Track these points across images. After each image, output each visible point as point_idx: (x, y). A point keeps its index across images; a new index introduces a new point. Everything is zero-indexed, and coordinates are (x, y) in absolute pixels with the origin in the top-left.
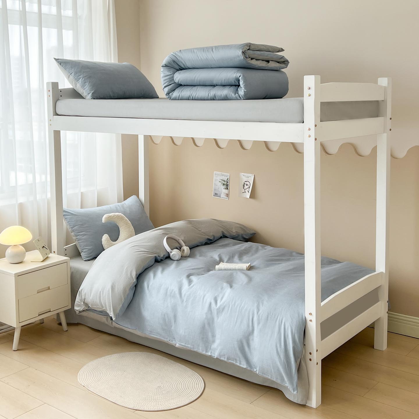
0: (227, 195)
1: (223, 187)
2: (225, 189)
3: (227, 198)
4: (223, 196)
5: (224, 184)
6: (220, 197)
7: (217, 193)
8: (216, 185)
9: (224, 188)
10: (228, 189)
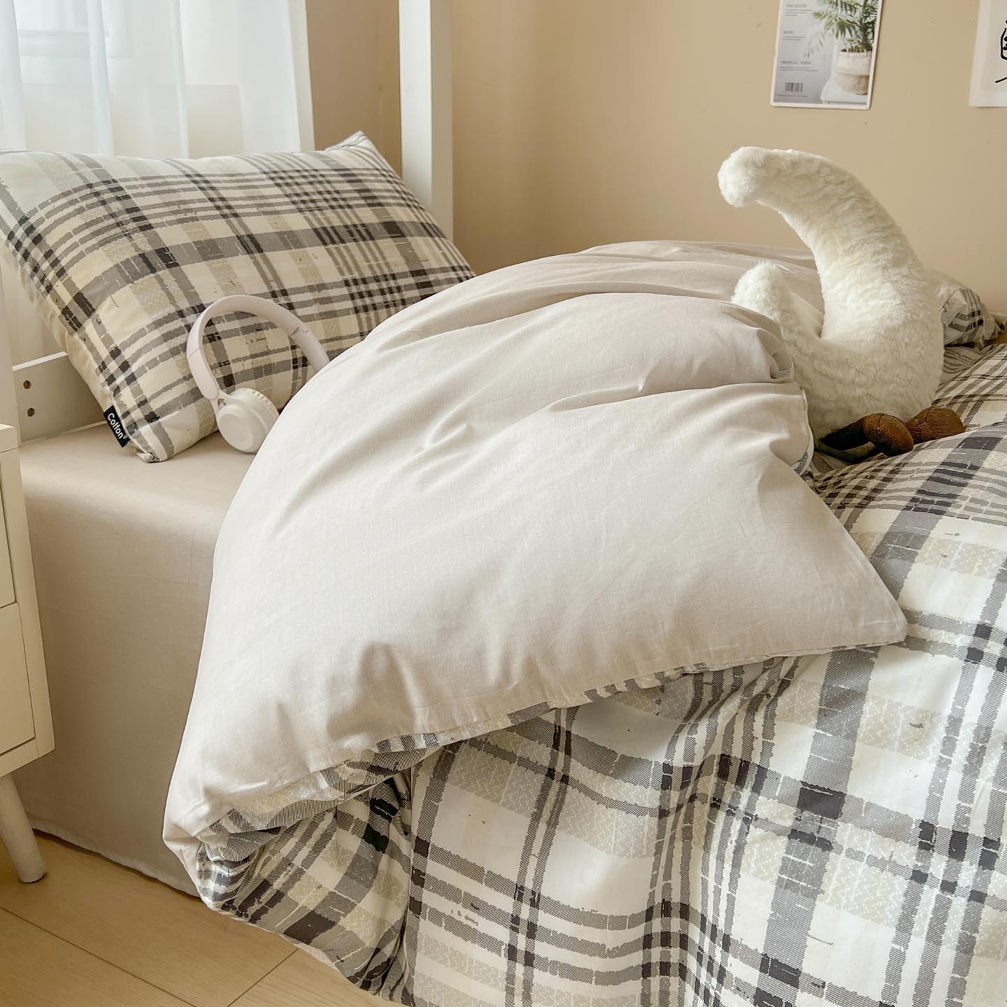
0: (863, 83)
1: (836, 41)
2: (852, 50)
3: (861, 98)
4: (834, 90)
5: (843, 27)
6: (820, 102)
7: (796, 80)
8: (797, 39)
9: (849, 46)
10: (869, 48)
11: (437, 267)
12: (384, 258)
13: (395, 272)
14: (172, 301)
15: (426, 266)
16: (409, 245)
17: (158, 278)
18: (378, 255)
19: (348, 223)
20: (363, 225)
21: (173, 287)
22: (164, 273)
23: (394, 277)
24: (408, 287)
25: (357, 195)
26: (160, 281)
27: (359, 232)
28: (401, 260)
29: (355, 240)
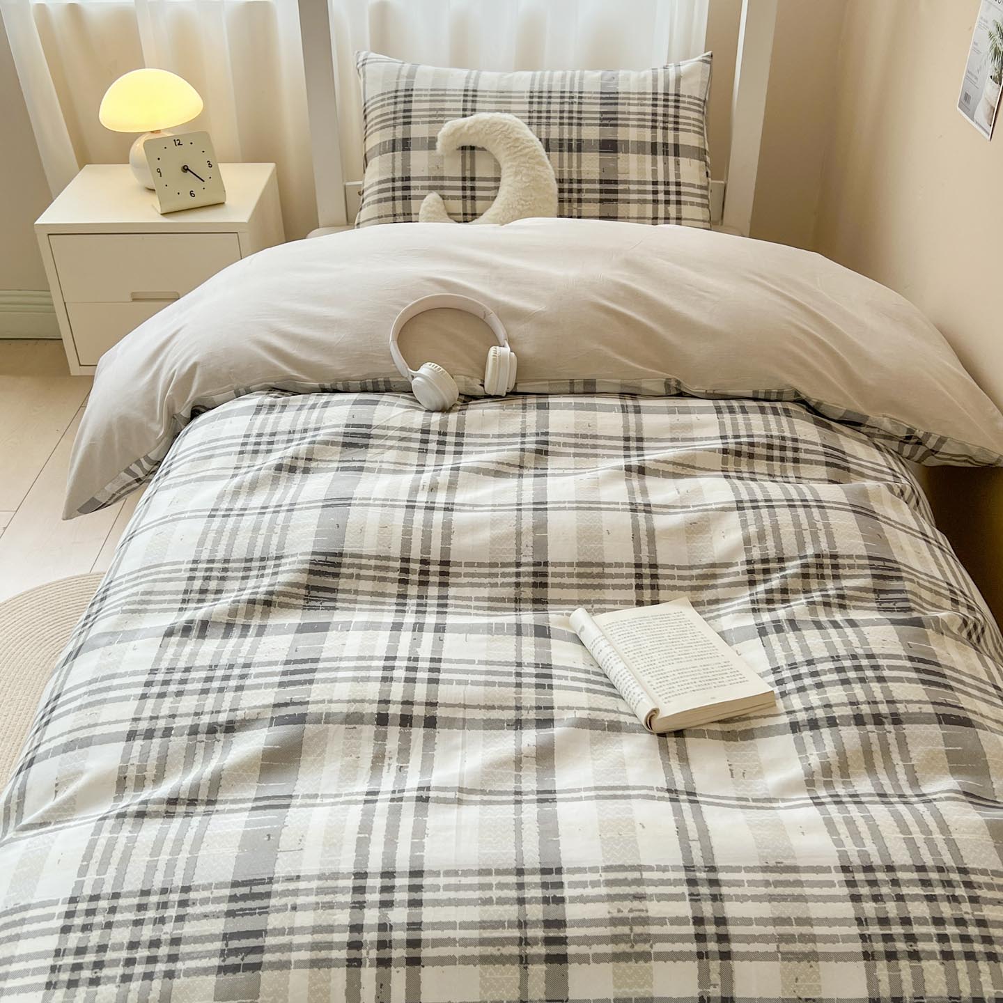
11: (635, 179)
12: (579, 166)
13: (583, 178)
14: (393, 172)
15: (621, 177)
16: (615, 161)
17: (394, 155)
18: (575, 164)
19: (566, 136)
20: (579, 140)
21: (398, 163)
22: (398, 154)
23: (579, 181)
24: (589, 191)
25: (598, 116)
26: (394, 157)
27: (570, 146)
28: (597, 170)
29: (560, 151)
